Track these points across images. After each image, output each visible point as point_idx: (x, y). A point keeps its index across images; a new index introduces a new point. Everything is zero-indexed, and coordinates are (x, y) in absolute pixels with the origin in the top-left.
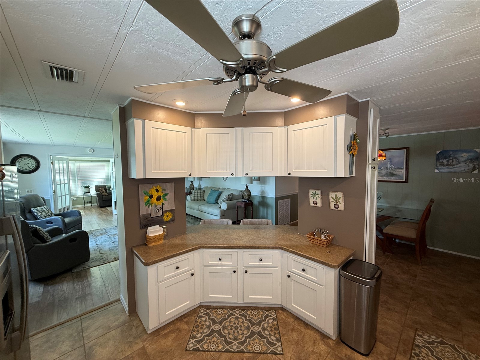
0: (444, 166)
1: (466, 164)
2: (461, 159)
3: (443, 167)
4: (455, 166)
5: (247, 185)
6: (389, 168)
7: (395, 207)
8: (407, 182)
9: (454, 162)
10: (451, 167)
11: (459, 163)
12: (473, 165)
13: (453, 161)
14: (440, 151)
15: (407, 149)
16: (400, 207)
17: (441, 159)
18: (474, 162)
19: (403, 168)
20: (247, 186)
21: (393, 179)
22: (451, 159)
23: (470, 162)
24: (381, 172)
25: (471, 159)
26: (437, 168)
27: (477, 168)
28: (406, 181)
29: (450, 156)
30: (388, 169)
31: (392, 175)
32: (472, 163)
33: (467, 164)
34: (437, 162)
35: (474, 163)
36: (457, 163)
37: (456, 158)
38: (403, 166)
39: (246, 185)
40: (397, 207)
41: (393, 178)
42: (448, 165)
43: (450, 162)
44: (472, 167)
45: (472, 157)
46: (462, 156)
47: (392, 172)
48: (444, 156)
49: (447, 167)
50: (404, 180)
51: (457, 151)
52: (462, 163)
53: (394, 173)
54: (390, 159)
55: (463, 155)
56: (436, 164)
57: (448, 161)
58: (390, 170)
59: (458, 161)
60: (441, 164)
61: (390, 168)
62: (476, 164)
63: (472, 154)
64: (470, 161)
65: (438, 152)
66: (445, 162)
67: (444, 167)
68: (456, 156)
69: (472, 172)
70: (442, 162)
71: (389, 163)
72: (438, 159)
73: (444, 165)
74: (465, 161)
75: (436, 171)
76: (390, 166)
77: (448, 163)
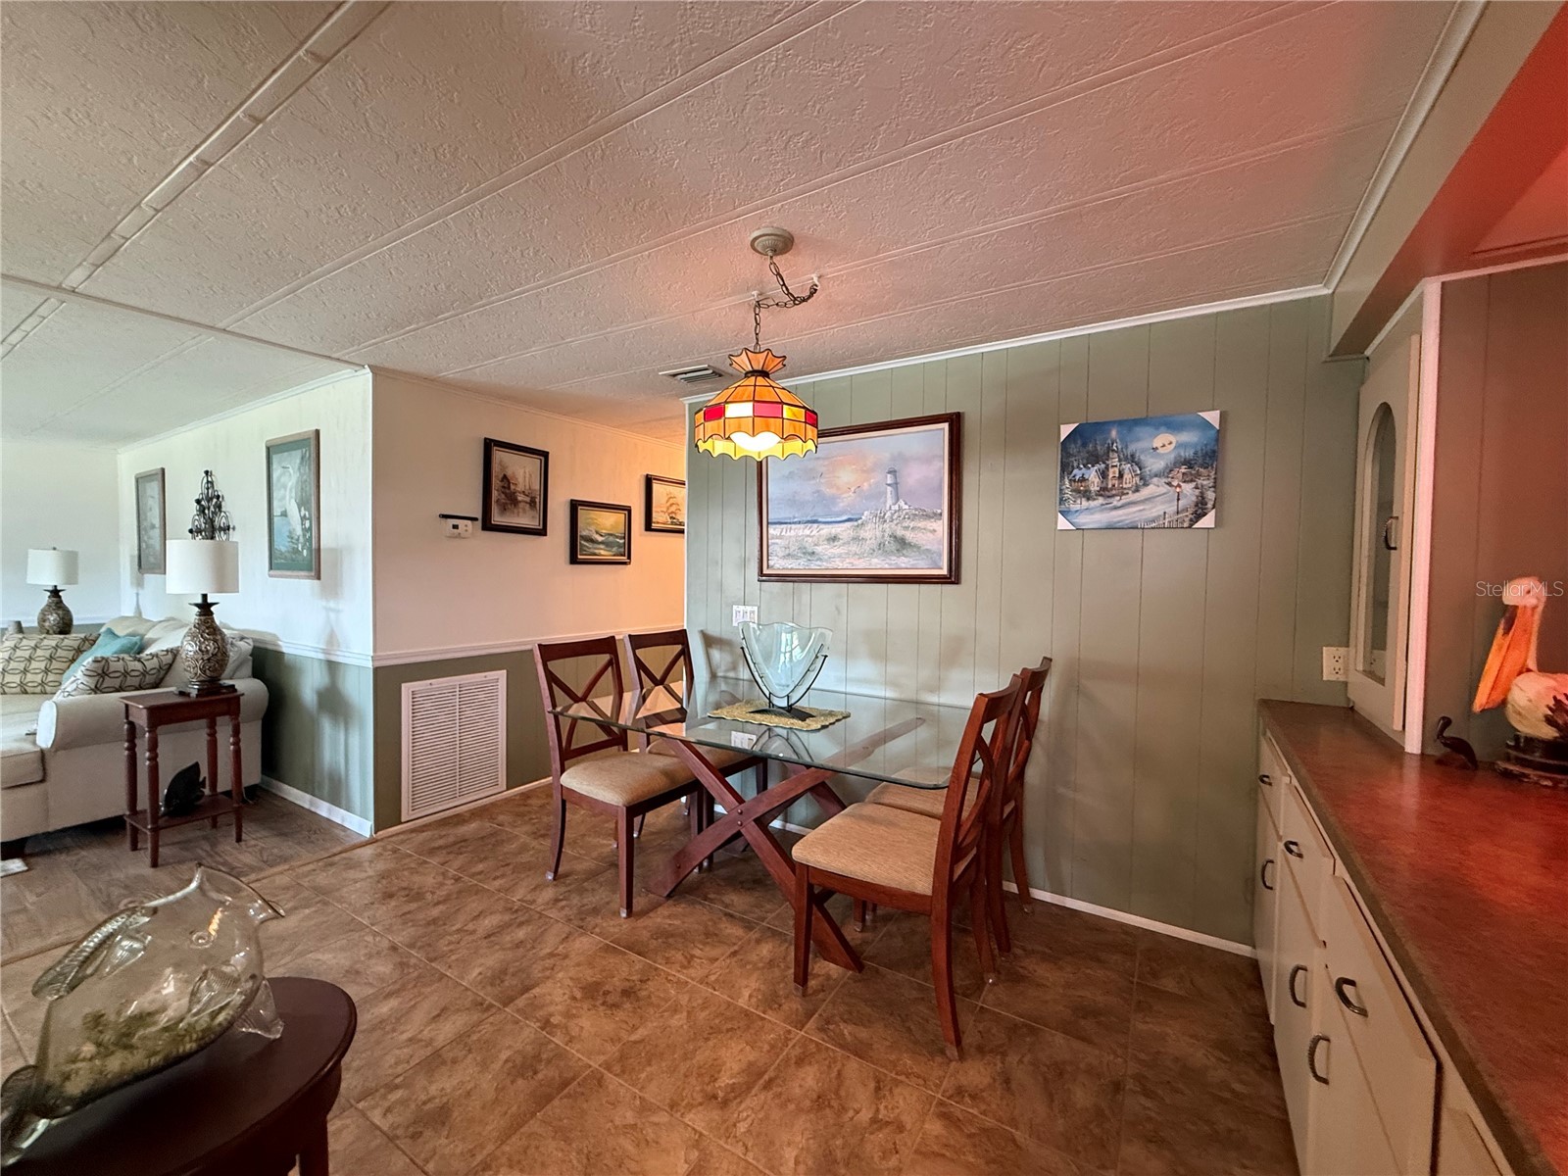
0: (1088, 499)
1: (1169, 484)
2: (1154, 464)
3: (1085, 503)
4: (1132, 497)
5: (205, 596)
6: (888, 514)
7: (917, 702)
8: (957, 582)
9: (1127, 476)
10: (1115, 502)
11: (1146, 485)
12: (1196, 488)
13: (1121, 476)
14: (1076, 425)
15: (955, 421)
16: (933, 699)
17: (1078, 467)
18: (1198, 475)
19: (941, 514)
20: (205, 607)
21: (905, 565)
22: (1116, 461)
23: (1184, 474)
24: (862, 534)
25: (1189, 463)
26: (1063, 507)
27: (1210, 505)
28: (953, 577)
29: (1109, 449)
30: (885, 521)
31: (902, 544)
32: (1192, 481)
33: (1175, 483)
34: (1062, 478)
35: (1199, 482)
36: (1138, 479)
37: (1132, 459)
38: (940, 506)
39: (199, 600)
40: (922, 703)
41: (906, 560)
42: (1104, 492)
43: (1111, 476)
44: (1194, 499)
45: (1189, 453)
46: (1155, 449)
47: (900, 532)
48: (1091, 447)
49: (1101, 500)
50: (944, 572)
51: (1137, 422)
52: (1155, 480)
53: (909, 536)
54: (893, 472)
55: (1157, 442)
56: (1061, 490)
57: (1104, 475)
58: (893, 525)
59: (1139, 472)
60: (1078, 491)
61: (893, 515)
62: (1205, 483)
63: (1189, 437)
64: (1183, 470)
65: (1066, 430)
66: (1092, 475)
67: (1092, 504)
68: (1132, 448)
69: (1193, 522)
70: (1083, 479)
71: (889, 488)
72: (1066, 468)
73: (1087, 495)
74: (1167, 472)
75: (1063, 523)
76: (895, 504)
77: (1104, 485)
